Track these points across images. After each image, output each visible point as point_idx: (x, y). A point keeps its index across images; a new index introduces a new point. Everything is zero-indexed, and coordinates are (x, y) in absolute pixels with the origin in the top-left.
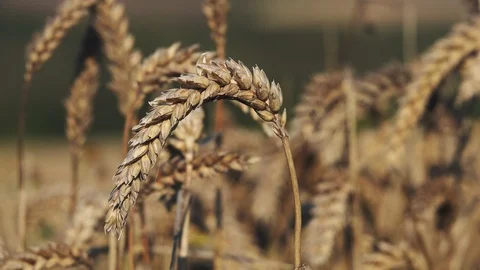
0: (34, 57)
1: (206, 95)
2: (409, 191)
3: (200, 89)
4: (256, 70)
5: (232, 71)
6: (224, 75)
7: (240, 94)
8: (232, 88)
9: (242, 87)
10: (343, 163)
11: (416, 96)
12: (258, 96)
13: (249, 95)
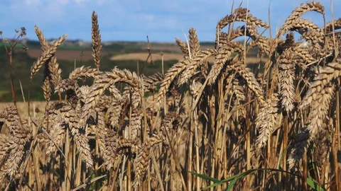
0: (33, 71)
1: (116, 81)
2: (162, 116)
3: (114, 78)
4: (134, 73)
5: (125, 73)
6: (123, 74)
7: (128, 81)
8: (125, 79)
9: (129, 79)
10: (139, 106)
11: (166, 83)
12: (134, 82)
13: (131, 82)
